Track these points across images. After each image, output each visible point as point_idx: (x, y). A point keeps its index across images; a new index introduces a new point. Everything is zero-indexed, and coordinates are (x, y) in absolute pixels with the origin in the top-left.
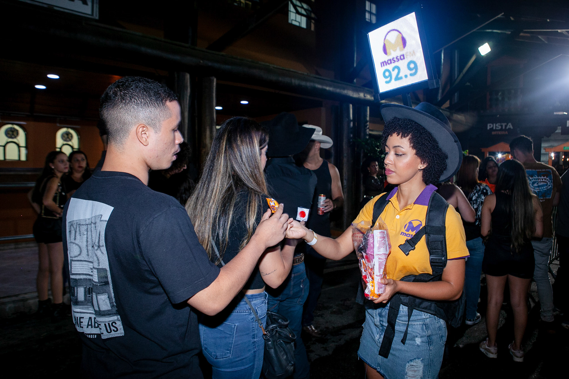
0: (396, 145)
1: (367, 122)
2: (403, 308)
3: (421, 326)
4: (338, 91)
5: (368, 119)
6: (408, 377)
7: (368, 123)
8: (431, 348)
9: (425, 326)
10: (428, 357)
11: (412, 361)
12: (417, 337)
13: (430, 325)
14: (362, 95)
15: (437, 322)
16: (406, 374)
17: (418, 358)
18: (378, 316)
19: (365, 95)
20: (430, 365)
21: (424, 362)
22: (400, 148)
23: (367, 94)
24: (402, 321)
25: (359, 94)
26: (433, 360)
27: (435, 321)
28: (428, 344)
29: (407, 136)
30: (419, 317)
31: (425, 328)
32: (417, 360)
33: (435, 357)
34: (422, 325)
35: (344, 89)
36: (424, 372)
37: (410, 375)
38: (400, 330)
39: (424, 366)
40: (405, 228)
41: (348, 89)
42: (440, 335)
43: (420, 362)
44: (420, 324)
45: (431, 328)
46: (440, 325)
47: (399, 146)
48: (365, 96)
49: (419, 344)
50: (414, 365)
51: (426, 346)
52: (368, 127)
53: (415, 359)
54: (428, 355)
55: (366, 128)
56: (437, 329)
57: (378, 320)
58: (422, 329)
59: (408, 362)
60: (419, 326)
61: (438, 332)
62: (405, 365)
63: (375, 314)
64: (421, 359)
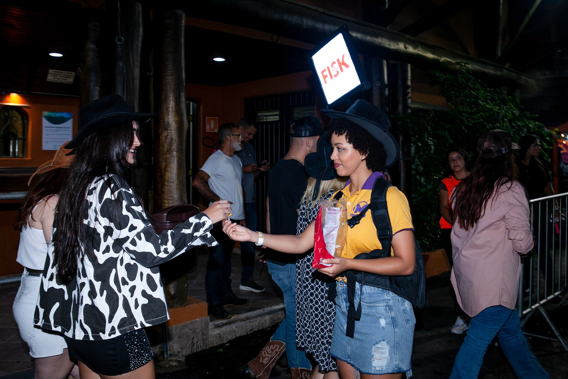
0: (336, 143)
1: (408, 87)
2: (366, 290)
3: (384, 307)
4: (369, 38)
5: (409, 83)
6: (375, 359)
7: (410, 90)
8: (397, 330)
9: (389, 307)
10: (394, 339)
11: (378, 343)
12: (380, 318)
13: (394, 307)
14: (401, 46)
15: (401, 305)
16: (373, 356)
17: (383, 340)
18: (344, 302)
19: (407, 46)
20: (396, 348)
21: (390, 345)
22: (339, 145)
23: (409, 45)
24: (367, 303)
25: (398, 45)
26: (399, 343)
27: (398, 303)
28: (392, 325)
29: (344, 134)
30: (382, 298)
31: (388, 309)
32: (382, 342)
33: (401, 340)
34: (386, 306)
35: (377, 36)
36: (390, 354)
37: (377, 357)
38: (365, 313)
39: (390, 348)
40: (353, 210)
41: (382, 36)
42: (406, 318)
43: (385, 344)
44: (383, 306)
45: (395, 310)
46: (404, 308)
47: (339, 143)
48: (406, 48)
49: (384, 327)
50: (379, 347)
51: (390, 328)
52: (410, 95)
53: (380, 341)
54: (394, 337)
55: (407, 97)
56: (401, 311)
57: (345, 306)
58: (386, 310)
59: (374, 345)
60: (382, 307)
61: (403, 315)
62: (371, 347)
63: (342, 300)
64: (387, 341)
